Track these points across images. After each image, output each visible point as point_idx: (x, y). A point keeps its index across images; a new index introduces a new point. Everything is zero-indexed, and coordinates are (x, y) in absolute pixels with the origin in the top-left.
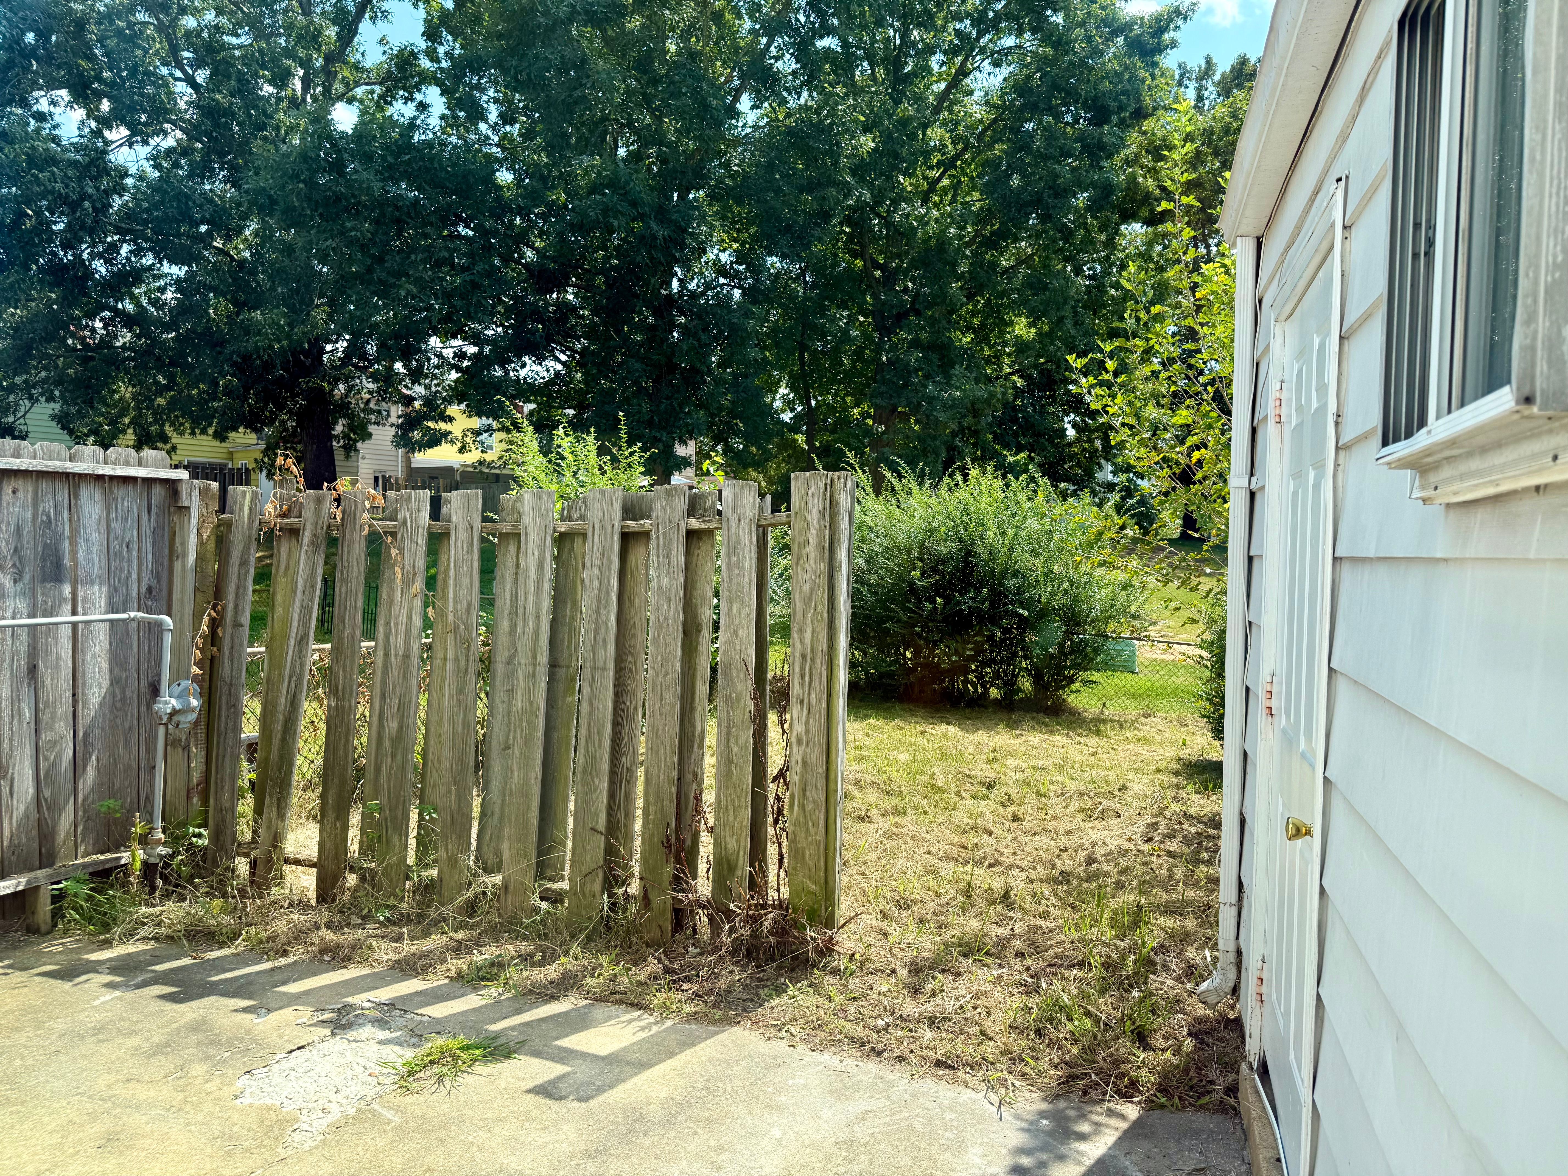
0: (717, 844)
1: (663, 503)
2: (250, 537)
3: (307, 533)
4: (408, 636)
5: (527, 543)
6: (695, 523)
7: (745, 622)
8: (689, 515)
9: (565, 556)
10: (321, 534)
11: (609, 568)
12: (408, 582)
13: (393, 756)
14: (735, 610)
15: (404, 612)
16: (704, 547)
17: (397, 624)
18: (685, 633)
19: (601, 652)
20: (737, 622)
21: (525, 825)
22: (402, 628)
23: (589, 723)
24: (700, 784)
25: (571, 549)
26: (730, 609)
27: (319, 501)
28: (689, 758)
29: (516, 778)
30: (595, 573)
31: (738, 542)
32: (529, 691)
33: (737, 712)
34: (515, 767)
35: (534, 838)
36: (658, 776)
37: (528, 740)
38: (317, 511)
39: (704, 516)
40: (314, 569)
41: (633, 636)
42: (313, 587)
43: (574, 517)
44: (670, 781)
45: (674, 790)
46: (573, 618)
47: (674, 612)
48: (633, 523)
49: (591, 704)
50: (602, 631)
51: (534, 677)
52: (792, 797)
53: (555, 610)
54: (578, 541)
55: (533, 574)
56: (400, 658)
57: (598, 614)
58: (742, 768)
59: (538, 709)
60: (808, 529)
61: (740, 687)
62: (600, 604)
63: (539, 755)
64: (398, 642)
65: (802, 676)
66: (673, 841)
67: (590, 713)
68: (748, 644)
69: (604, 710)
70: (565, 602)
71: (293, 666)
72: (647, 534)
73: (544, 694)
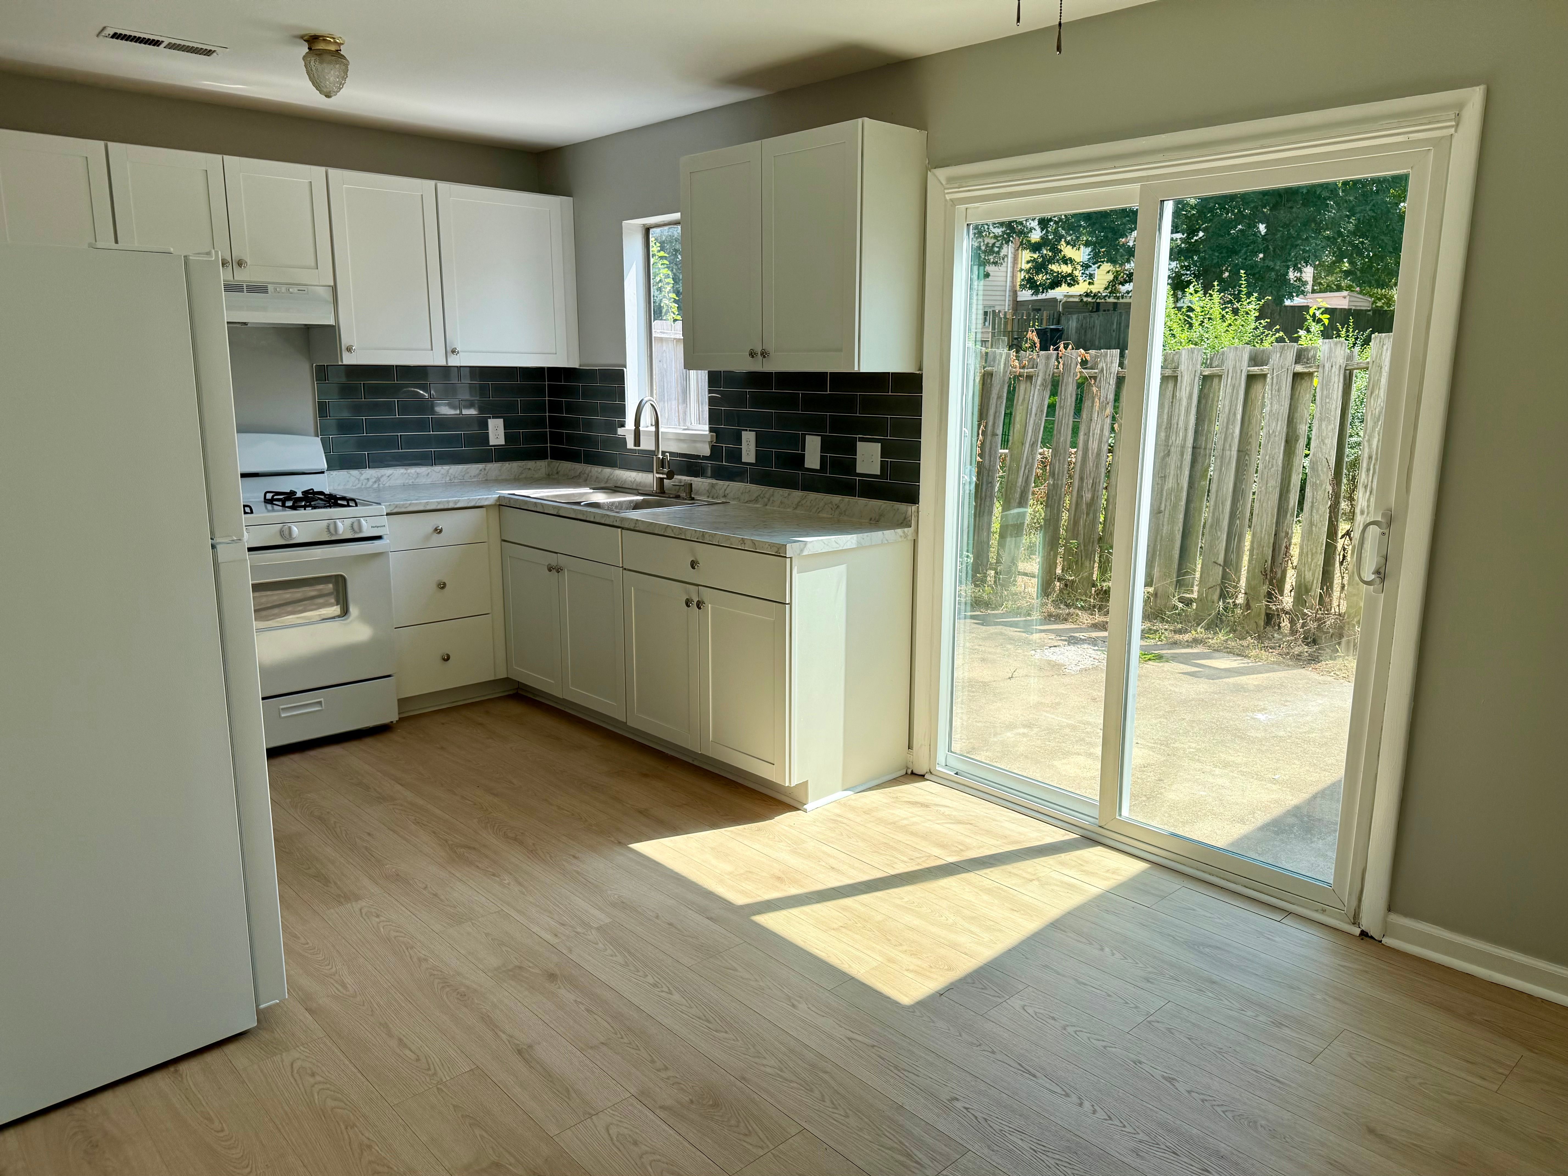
0: (1299, 575)
1: (1278, 355)
2: (1004, 381)
3: (1040, 379)
4: (1100, 442)
5: (1181, 382)
6: (1299, 368)
7: (1330, 434)
8: (1296, 363)
9: (1206, 391)
10: (1049, 379)
11: (1237, 399)
12: (1103, 408)
13: (1088, 514)
14: (1323, 426)
15: (1099, 426)
16: (1305, 384)
17: (1093, 434)
18: (1287, 441)
19: (1228, 453)
20: (1324, 434)
21: (1170, 558)
22: (1097, 437)
23: (1216, 497)
24: (1290, 539)
25: (1211, 386)
26: (1320, 426)
27: (1048, 358)
28: (1283, 523)
29: (1165, 530)
30: (1227, 403)
31: (1330, 381)
32: (1177, 477)
33: (1319, 493)
34: (1165, 523)
35: (1175, 566)
36: (1261, 532)
37: (1175, 507)
38: (1047, 365)
39: (1307, 362)
40: (1043, 400)
41: (1250, 443)
42: (1042, 411)
43: (1214, 365)
44: (1269, 535)
45: (1272, 541)
46: (1209, 431)
47: (1280, 427)
48: (1256, 368)
49: (1218, 486)
50: (1229, 440)
51: (1181, 467)
52: (1354, 547)
53: (1197, 425)
54: (1216, 381)
55: (1184, 403)
56: (1095, 455)
57: (1227, 428)
58: (1320, 529)
59: (1182, 488)
60: (1381, 372)
61: (1323, 477)
62: (1229, 422)
63: (1181, 516)
64: (1093, 445)
65: (1368, 470)
66: (1268, 572)
67: (1217, 492)
68: (1331, 448)
69: (1227, 489)
70: (1204, 421)
71: (1027, 460)
72: (1264, 376)
73: (1187, 479)
